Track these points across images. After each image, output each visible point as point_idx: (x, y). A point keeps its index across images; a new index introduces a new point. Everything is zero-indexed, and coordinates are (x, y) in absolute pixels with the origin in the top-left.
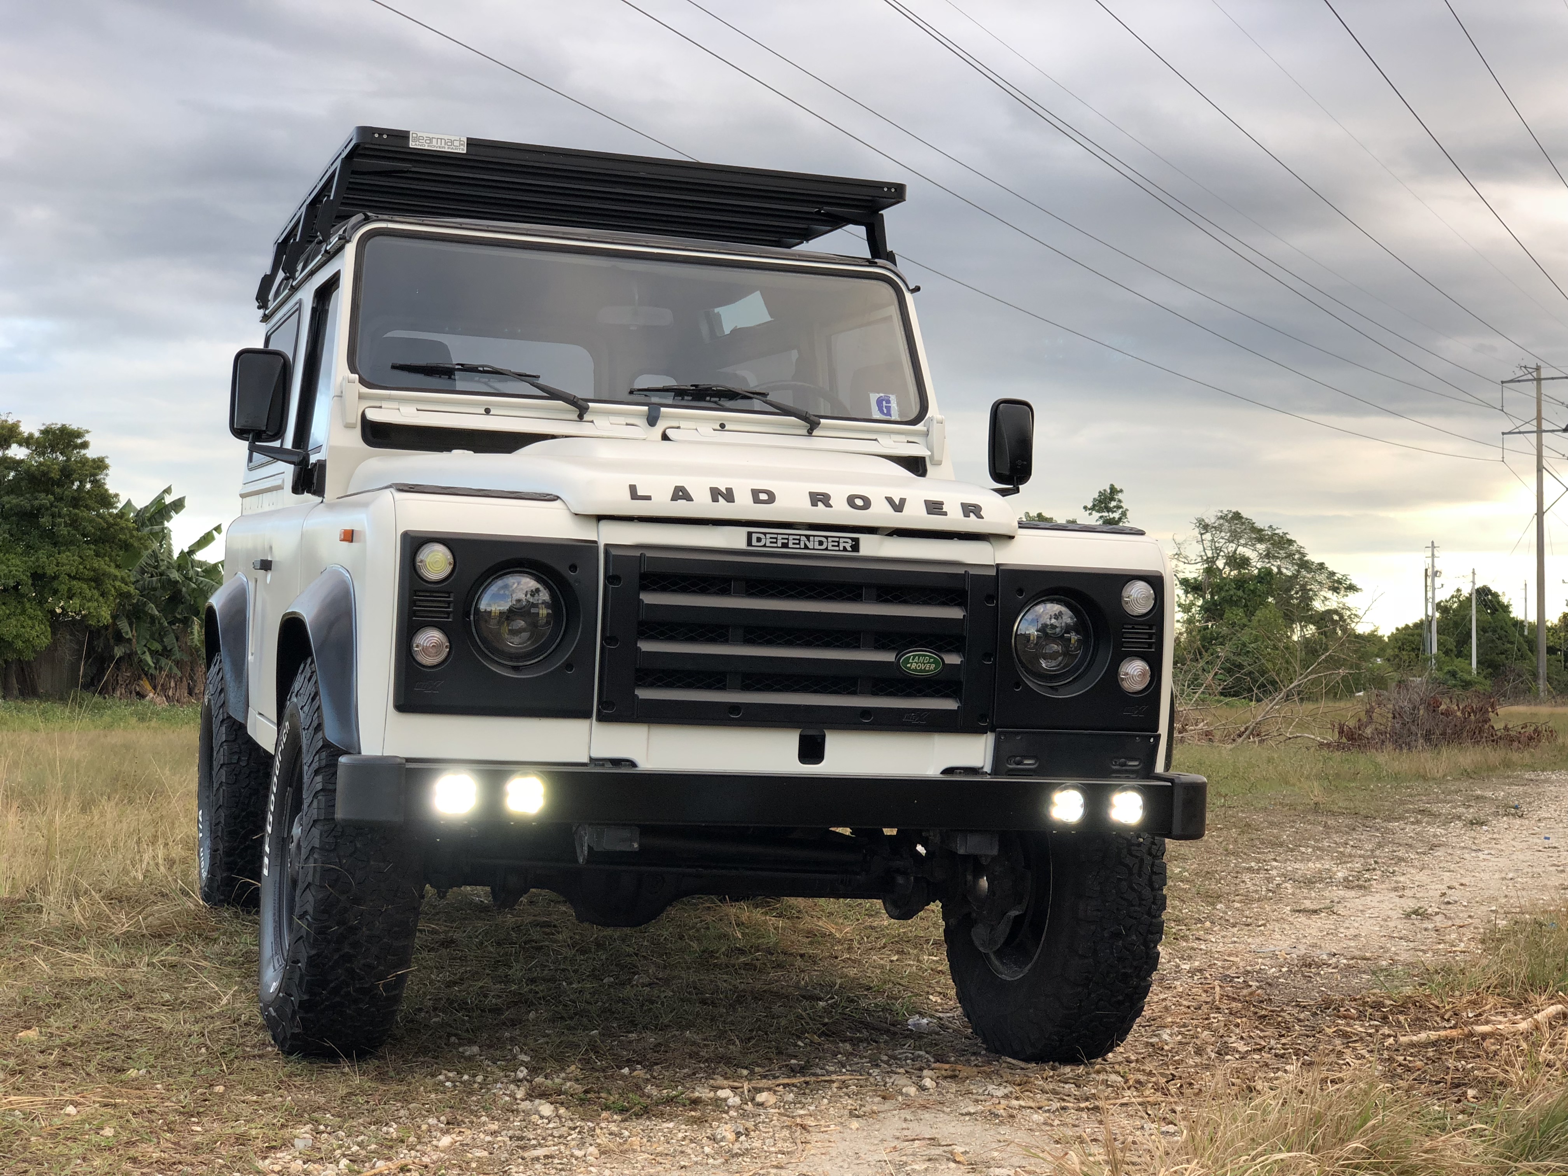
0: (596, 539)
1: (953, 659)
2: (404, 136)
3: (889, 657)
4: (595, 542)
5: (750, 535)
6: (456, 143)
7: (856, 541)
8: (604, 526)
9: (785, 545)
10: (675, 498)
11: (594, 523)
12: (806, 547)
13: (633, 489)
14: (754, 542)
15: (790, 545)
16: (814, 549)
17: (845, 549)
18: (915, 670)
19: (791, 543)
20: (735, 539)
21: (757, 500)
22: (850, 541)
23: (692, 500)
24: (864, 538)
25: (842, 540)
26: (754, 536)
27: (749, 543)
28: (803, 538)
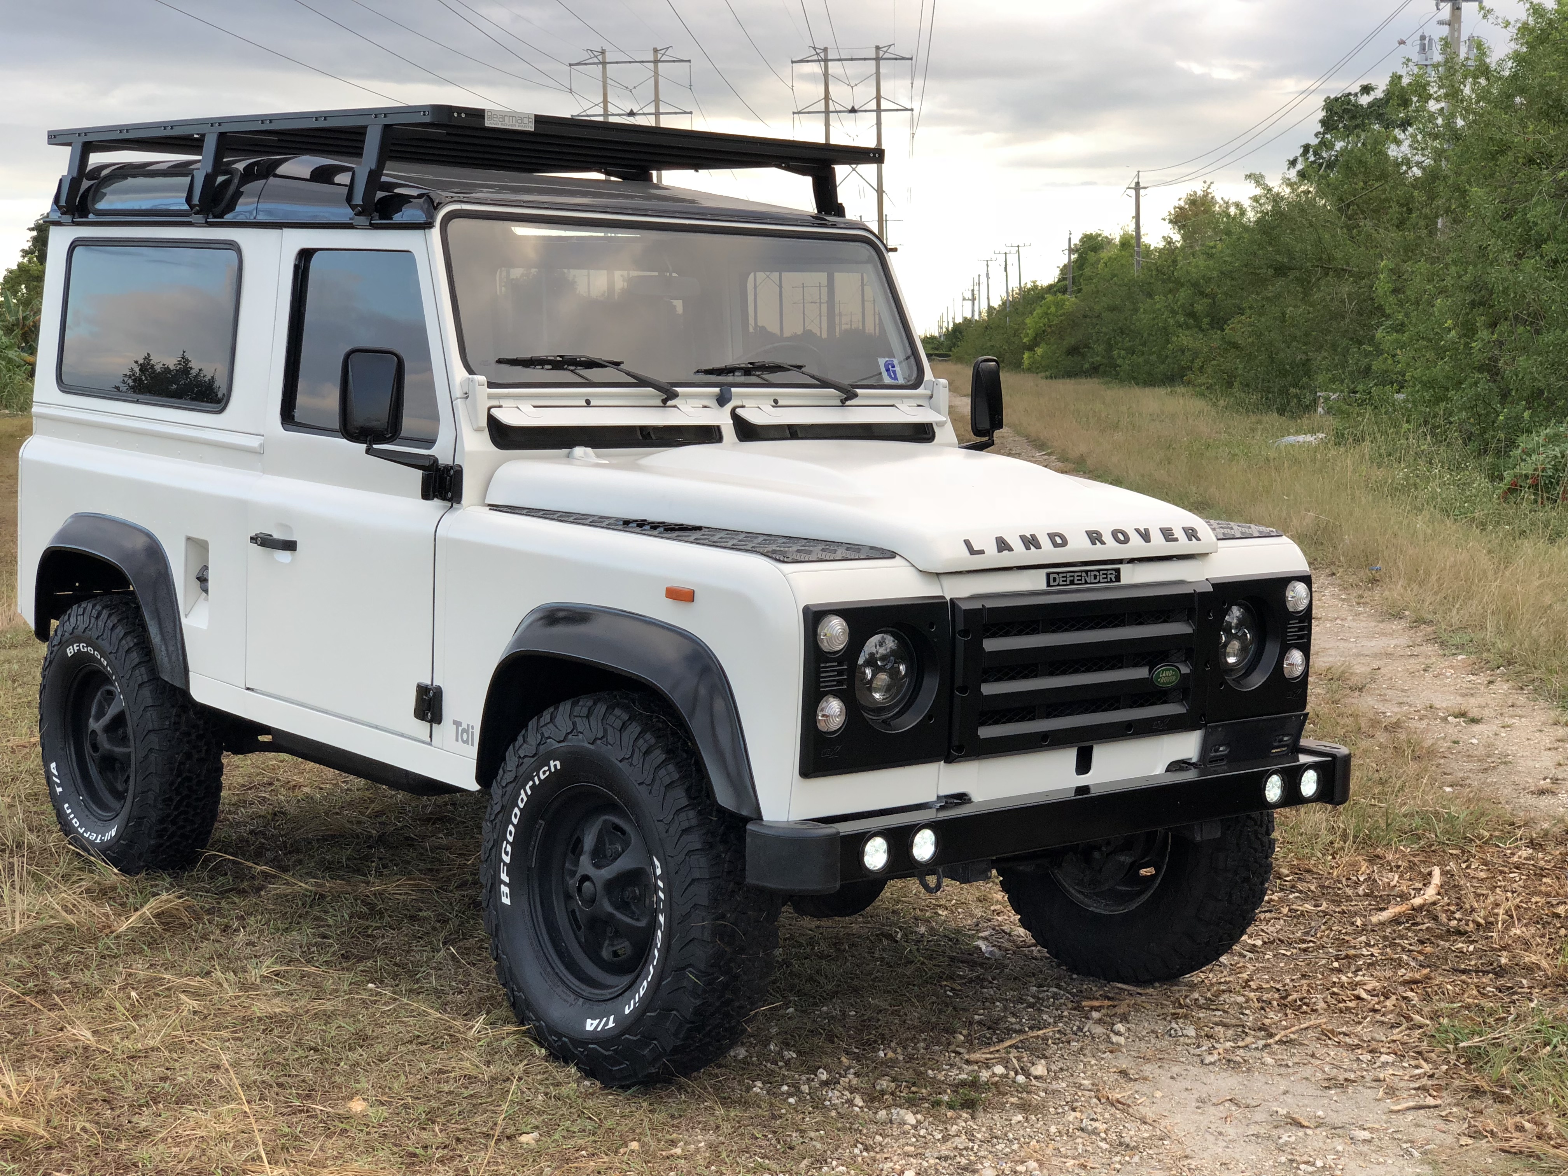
0: (941, 594)
1: (1185, 670)
2: (479, 114)
3: (1142, 673)
4: (943, 597)
5: (1048, 575)
6: (526, 121)
7: (1118, 571)
8: (947, 582)
9: (1072, 583)
10: (1000, 550)
11: (936, 579)
12: (1086, 583)
13: (967, 543)
14: (1052, 583)
15: (1076, 582)
16: (1091, 583)
17: (1111, 581)
18: (1164, 683)
19: (1076, 579)
20: (1036, 582)
21: (1056, 545)
22: (1113, 572)
23: (1013, 550)
24: (1122, 567)
25: (1109, 572)
26: (1052, 576)
27: (1048, 585)
28: (1084, 574)
